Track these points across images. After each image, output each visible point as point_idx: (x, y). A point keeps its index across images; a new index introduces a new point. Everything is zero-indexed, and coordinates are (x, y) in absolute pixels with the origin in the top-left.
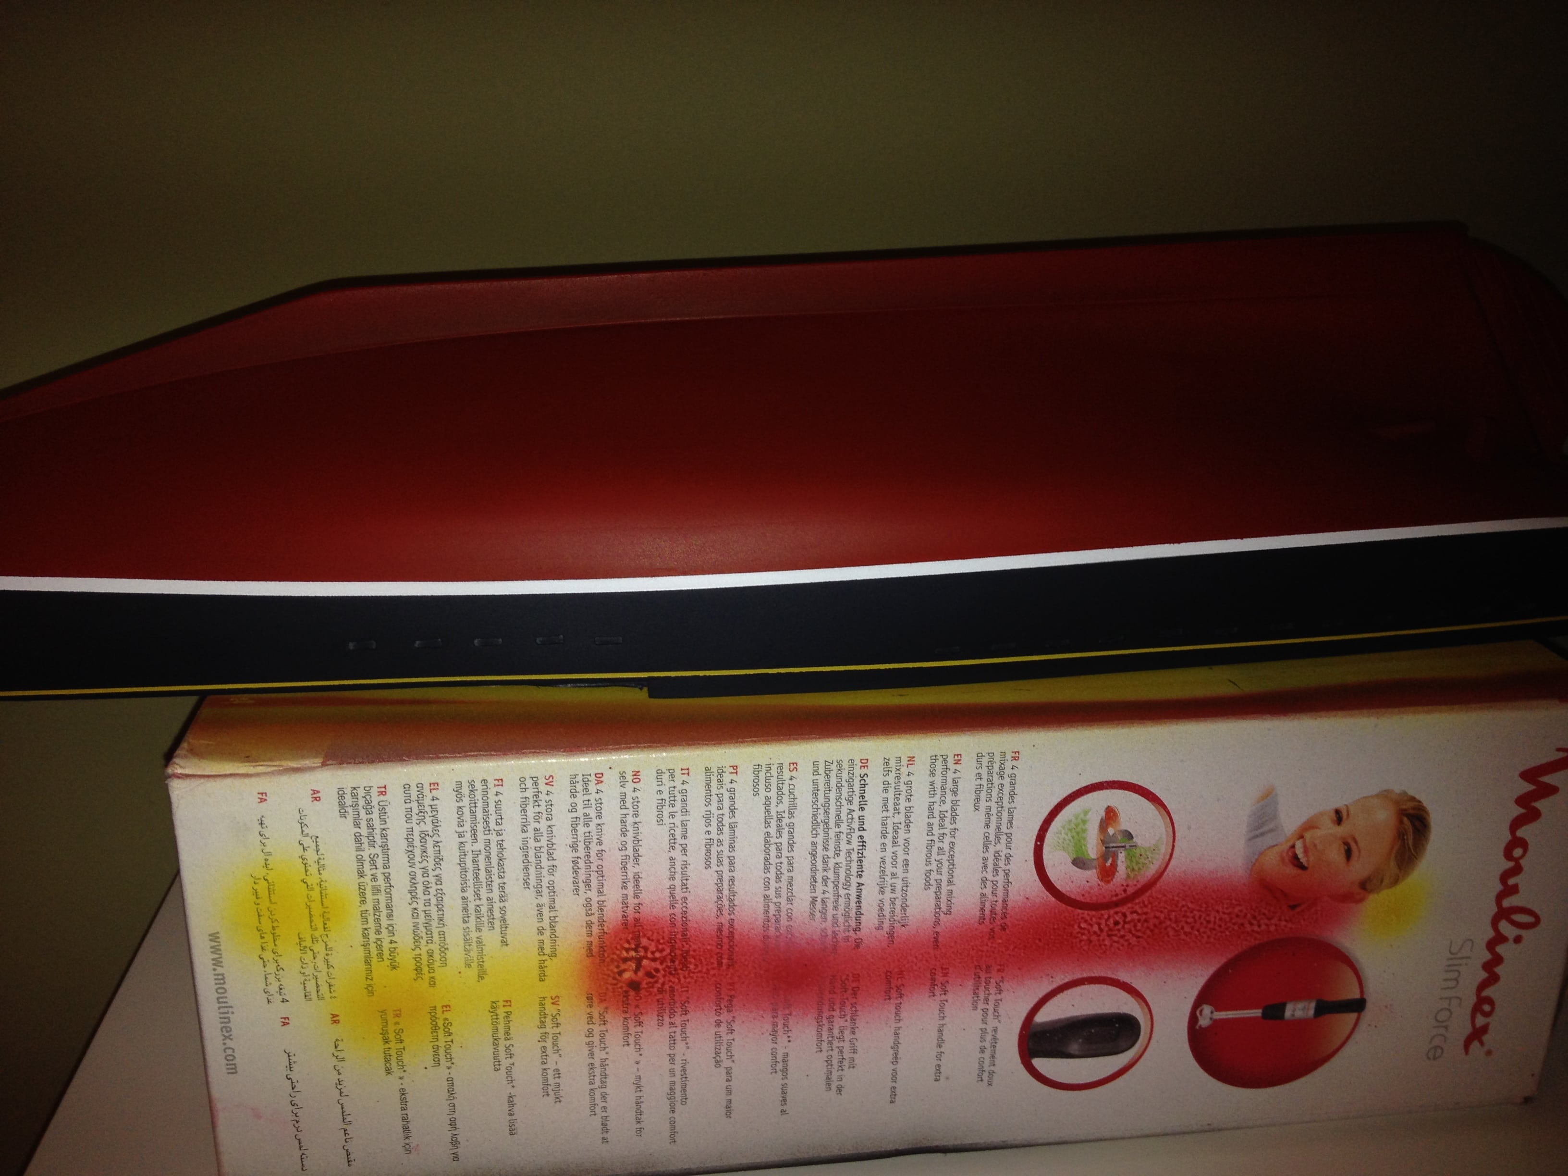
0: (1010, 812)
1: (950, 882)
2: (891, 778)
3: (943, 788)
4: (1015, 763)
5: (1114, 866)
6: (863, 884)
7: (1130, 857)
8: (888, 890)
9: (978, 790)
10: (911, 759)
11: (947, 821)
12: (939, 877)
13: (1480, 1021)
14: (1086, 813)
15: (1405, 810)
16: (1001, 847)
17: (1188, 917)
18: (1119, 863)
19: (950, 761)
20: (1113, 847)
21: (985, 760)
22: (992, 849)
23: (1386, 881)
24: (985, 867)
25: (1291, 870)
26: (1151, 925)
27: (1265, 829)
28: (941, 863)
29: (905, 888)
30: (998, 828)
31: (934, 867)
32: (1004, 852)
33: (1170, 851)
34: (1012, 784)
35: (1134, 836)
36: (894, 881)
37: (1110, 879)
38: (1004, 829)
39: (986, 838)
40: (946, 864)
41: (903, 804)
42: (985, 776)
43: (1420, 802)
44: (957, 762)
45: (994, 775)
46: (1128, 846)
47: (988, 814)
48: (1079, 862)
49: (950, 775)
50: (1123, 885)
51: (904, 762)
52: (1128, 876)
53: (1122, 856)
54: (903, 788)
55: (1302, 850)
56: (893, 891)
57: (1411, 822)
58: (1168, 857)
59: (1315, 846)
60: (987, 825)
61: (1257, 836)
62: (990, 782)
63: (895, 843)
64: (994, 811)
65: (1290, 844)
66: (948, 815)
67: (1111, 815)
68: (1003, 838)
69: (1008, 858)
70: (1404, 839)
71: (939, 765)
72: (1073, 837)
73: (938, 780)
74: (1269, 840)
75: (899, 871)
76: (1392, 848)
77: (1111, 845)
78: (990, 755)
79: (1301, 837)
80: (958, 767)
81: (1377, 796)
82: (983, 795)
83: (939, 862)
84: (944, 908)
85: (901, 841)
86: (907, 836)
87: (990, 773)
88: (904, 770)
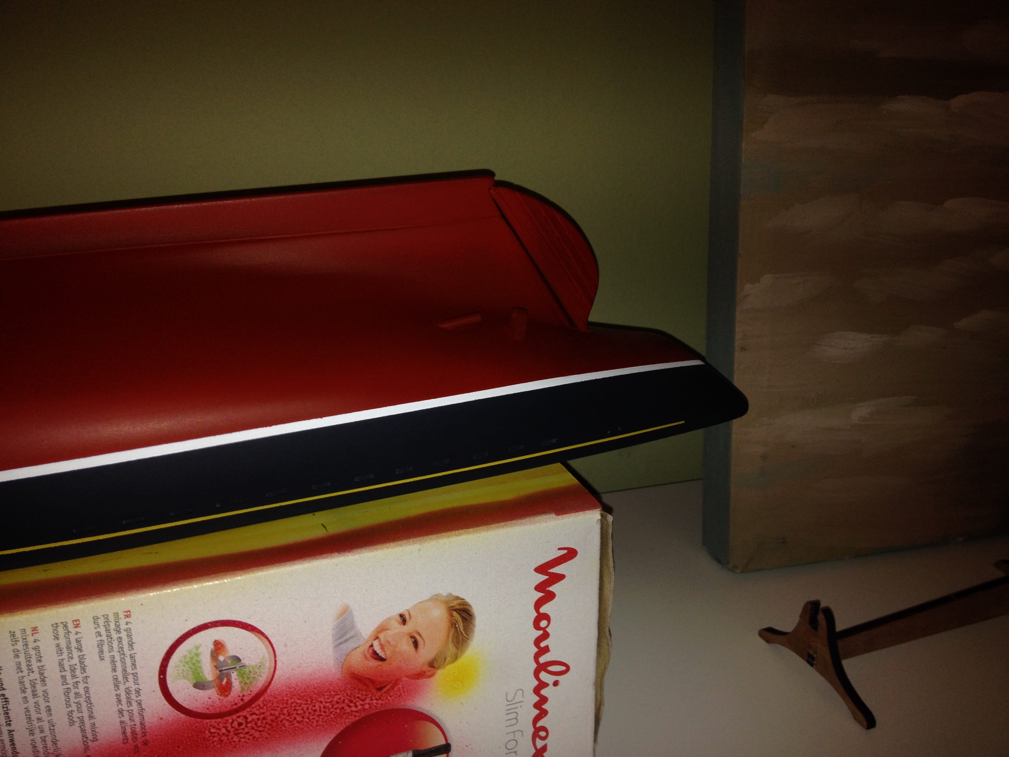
0: (132, 657)
1: (91, 717)
2: (20, 646)
3: (68, 648)
4: (128, 620)
5: (229, 684)
6: (13, 731)
7: (241, 675)
8: (37, 731)
9: (100, 645)
10: (35, 630)
11: (78, 672)
12: (80, 715)
13: (540, 743)
14: (197, 648)
15: (453, 607)
16: (131, 684)
17: (298, 710)
18: (233, 680)
19: (71, 626)
20: (225, 670)
21: (101, 621)
22: (122, 687)
23: (448, 659)
24: (119, 701)
25: (374, 663)
26: (269, 721)
27: (348, 636)
28: (80, 704)
29: (52, 728)
30: (124, 670)
31: (74, 707)
32: (133, 687)
33: (273, 665)
34: (129, 636)
35: (241, 658)
36: (41, 724)
37: (227, 693)
38: (129, 670)
39: (116, 679)
40: (84, 705)
41: (35, 665)
42: (103, 633)
43: (463, 599)
44: (77, 626)
45: (112, 631)
46: (237, 667)
47: (113, 662)
48: (200, 685)
49: (73, 637)
50: (239, 696)
51: (29, 632)
52: (243, 689)
53: (234, 675)
54: (33, 652)
55: (379, 647)
56: (42, 731)
57: (459, 614)
58: (273, 669)
59: (389, 642)
60: (114, 670)
61: (341, 643)
62: (109, 636)
63: (35, 695)
64: (117, 658)
65: (370, 644)
66: (78, 667)
67: (218, 647)
68: (131, 678)
69: (138, 692)
70: (456, 628)
71: (61, 630)
72: (190, 668)
73: (63, 642)
74: (351, 645)
75: (44, 715)
76: (448, 637)
77: (224, 668)
78: (105, 616)
79: (377, 638)
80: (78, 630)
81: (430, 600)
82: (106, 648)
83: (78, 703)
84: (90, 737)
85: (40, 692)
86: (44, 688)
87: (107, 630)
88: (30, 639)
